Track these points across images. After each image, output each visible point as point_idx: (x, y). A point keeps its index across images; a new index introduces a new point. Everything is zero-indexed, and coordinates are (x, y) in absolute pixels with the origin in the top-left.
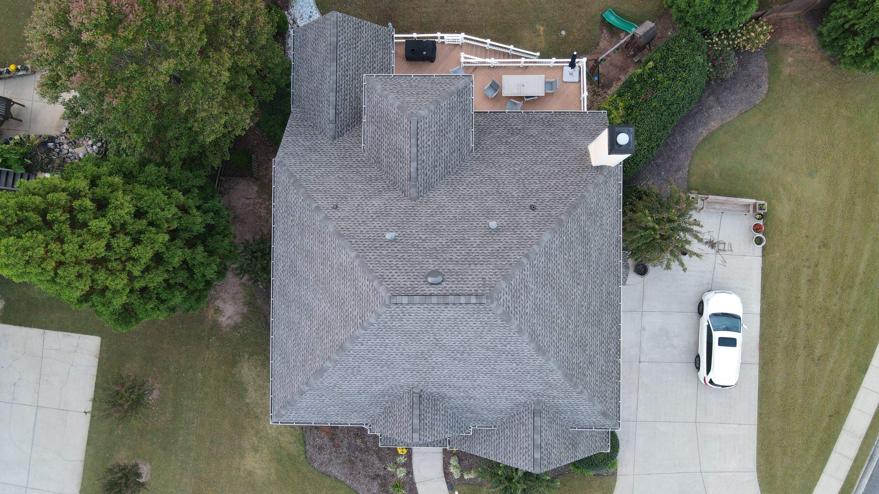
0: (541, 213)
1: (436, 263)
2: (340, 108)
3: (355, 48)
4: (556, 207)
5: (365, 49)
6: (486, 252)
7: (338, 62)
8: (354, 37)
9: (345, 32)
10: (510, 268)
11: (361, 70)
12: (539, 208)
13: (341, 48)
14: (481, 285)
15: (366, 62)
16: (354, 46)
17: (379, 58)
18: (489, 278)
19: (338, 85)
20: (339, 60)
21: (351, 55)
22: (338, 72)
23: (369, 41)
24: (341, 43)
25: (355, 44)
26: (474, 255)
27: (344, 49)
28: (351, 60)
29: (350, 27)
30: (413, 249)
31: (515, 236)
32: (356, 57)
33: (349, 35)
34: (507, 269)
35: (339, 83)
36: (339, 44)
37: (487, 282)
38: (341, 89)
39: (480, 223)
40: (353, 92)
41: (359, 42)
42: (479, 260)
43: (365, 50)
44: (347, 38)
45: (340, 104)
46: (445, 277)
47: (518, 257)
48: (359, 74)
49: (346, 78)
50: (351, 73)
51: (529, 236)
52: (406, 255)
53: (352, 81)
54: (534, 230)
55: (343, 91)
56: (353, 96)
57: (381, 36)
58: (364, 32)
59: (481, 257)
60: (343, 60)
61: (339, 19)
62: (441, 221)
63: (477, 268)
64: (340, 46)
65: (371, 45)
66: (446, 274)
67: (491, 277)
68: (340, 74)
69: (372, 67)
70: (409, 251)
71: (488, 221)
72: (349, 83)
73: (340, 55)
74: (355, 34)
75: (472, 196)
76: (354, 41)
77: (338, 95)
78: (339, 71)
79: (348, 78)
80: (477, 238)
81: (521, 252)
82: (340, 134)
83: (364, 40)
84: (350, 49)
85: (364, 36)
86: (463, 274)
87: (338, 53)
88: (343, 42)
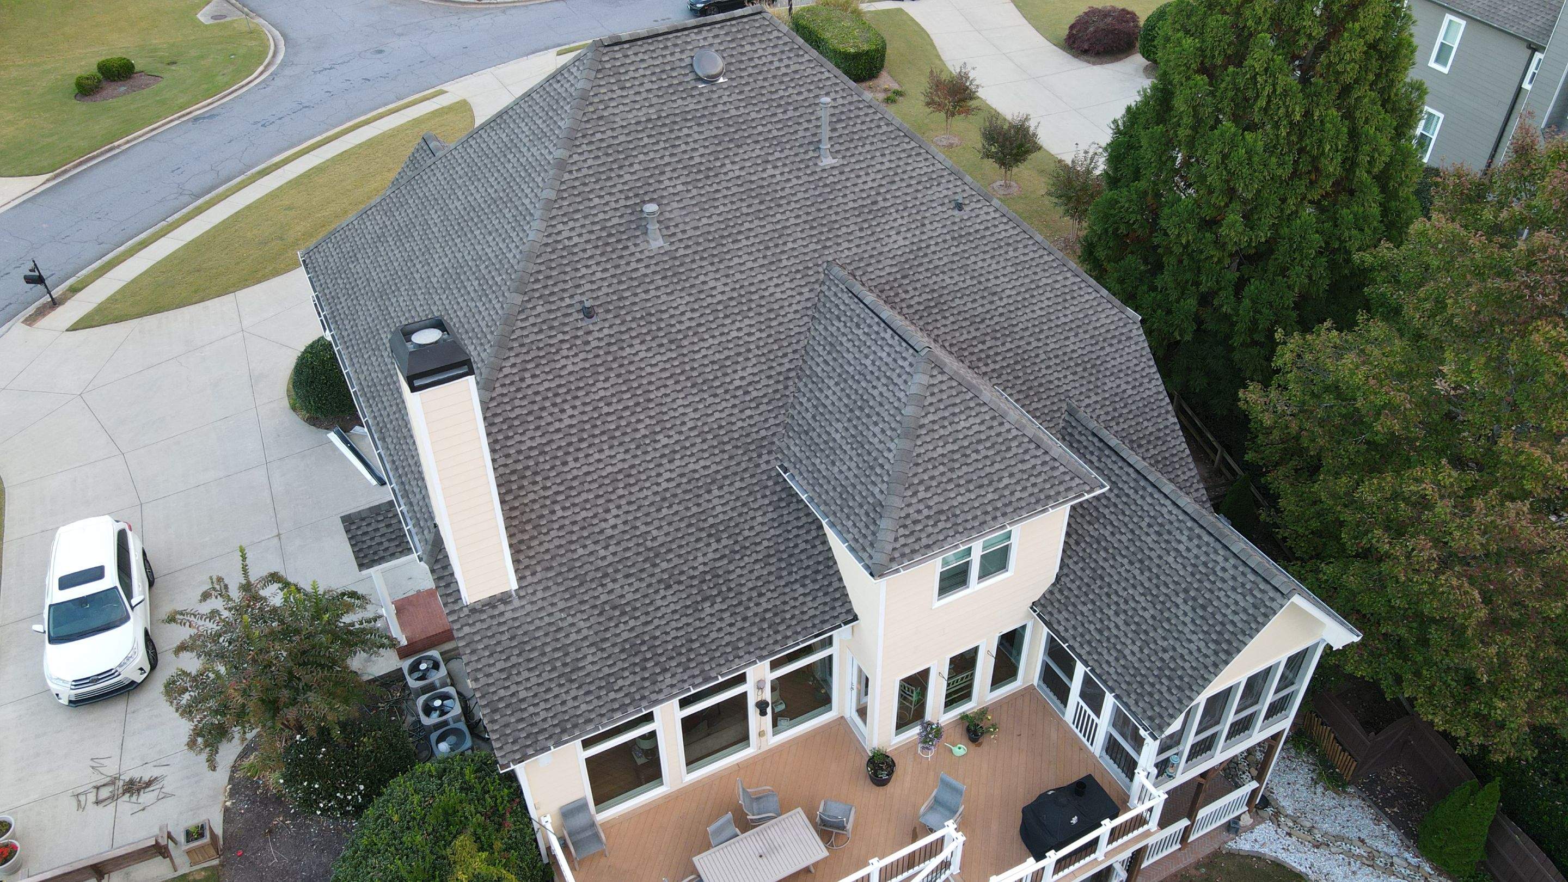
0: (568, 301)
1: (720, 107)
2: (1109, 462)
3: (1186, 591)
4: (541, 331)
5: (1168, 620)
6: (641, 157)
7: (1190, 524)
8: (1210, 609)
9: (1234, 589)
10: (583, 126)
11: (1137, 572)
12: (576, 316)
13: (1211, 551)
14: (622, 70)
15: (1142, 599)
16: (1192, 593)
17: (1129, 642)
18: (612, 91)
19: (1150, 489)
20: (1190, 529)
21: (1179, 567)
22: (1171, 507)
23: (1177, 645)
24: (1220, 559)
25: (1194, 599)
26: (662, 145)
27: (1203, 558)
28: (1171, 560)
29: (1235, 612)
30: (775, 133)
31: (601, 216)
32: (1168, 580)
33: (1222, 594)
34: (588, 121)
35: (1151, 495)
36: (1222, 552)
37: (613, 80)
38: (1136, 492)
39: (680, 236)
40: (1113, 518)
41: (1191, 614)
42: (648, 132)
43: (1166, 614)
44: (1219, 584)
45: (1115, 467)
46: (691, 76)
47: (576, 157)
48: (1133, 558)
49: (1147, 520)
50: (1149, 540)
51: (571, 224)
52: (781, 116)
53: (1132, 531)
54: (567, 243)
55: (1131, 492)
56: (1106, 512)
57: (1164, 689)
58: (1202, 644)
59: (646, 140)
60: (1184, 539)
61: (1272, 593)
62: (757, 223)
63: (644, 110)
64: (1216, 552)
65: (1165, 644)
66: (693, 84)
67: (610, 95)
68: (1164, 511)
69: (1123, 606)
70: (780, 126)
71: (667, 247)
72: (1135, 520)
73: (1199, 537)
74: (1213, 615)
75: (726, 316)
76: (1201, 601)
77: (1134, 475)
78: (1170, 512)
79: (1144, 524)
80: (671, 190)
81: (575, 175)
82: (1069, 430)
83: (1186, 631)
84: (1193, 574)
85: (1194, 638)
86: (663, 90)
87: (1206, 538)
88: (1218, 569)
